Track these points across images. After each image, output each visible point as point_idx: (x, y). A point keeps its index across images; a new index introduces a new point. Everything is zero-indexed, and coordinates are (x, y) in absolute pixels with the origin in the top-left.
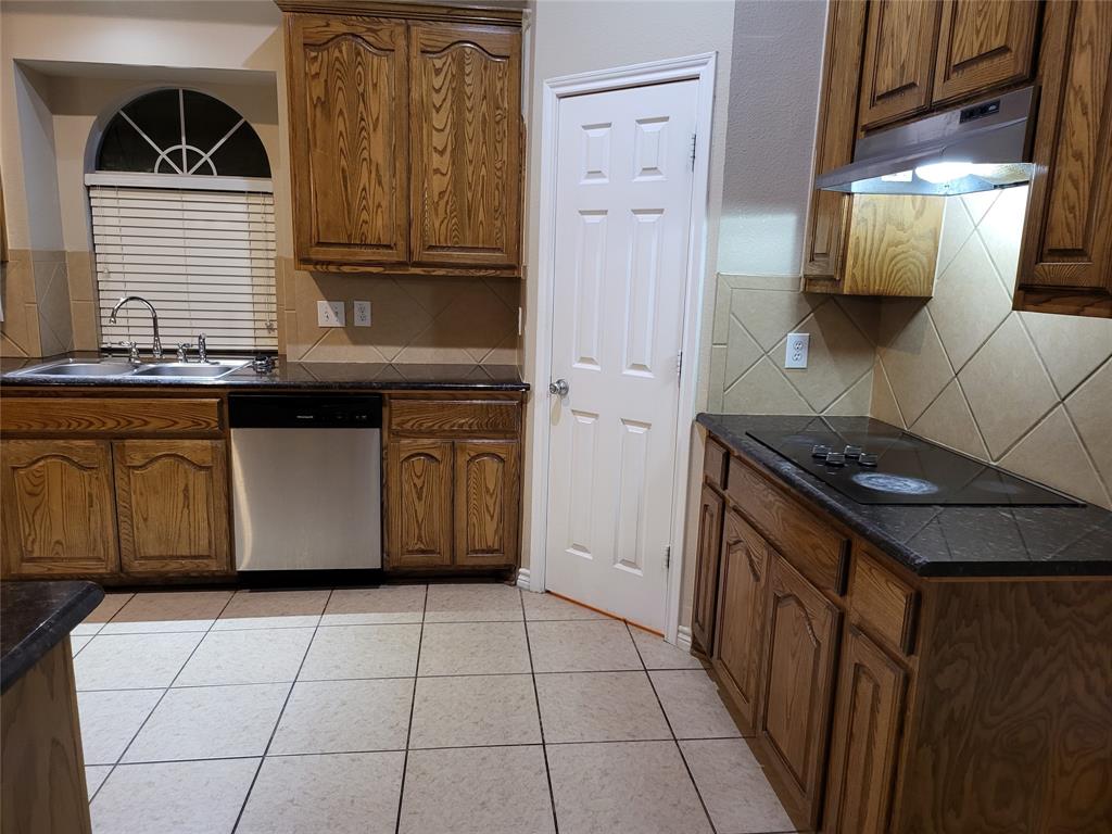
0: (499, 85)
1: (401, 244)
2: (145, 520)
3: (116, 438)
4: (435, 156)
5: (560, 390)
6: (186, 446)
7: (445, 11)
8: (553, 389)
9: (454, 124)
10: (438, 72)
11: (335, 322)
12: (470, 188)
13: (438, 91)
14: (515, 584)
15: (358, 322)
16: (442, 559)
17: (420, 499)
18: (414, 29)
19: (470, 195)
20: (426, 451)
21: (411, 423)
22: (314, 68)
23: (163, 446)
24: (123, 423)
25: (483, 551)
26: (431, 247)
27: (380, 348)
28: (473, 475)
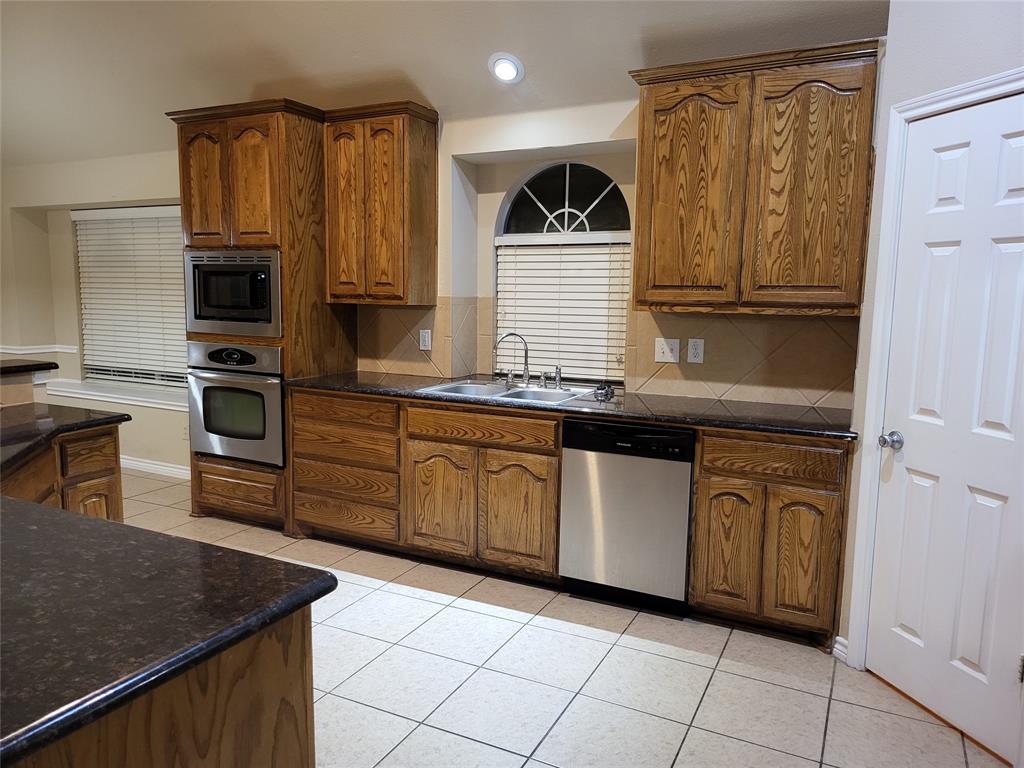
0: (847, 118)
1: (732, 286)
2: (496, 517)
3: (482, 447)
4: (772, 198)
5: (892, 443)
6: (529, 459)
7: (791, 56)
8: (883, 442)
9: (794, 164)
10: (780, 115)
11: (670, 358)
12: (808, 225)
13: (779, 134)
14: (831, 653)
15: (691, 359)
16: (748, 606)
17: (727, 538)
18: (759, 80)
19: (807, 233)
20: (736, 491)
21: (723, 461)
22: (662, 131)
23: (513, 457)
24: (487, 435)
25: (794, 608)
26: (761, 287)
27: (710, 384)
28: (786, 523)
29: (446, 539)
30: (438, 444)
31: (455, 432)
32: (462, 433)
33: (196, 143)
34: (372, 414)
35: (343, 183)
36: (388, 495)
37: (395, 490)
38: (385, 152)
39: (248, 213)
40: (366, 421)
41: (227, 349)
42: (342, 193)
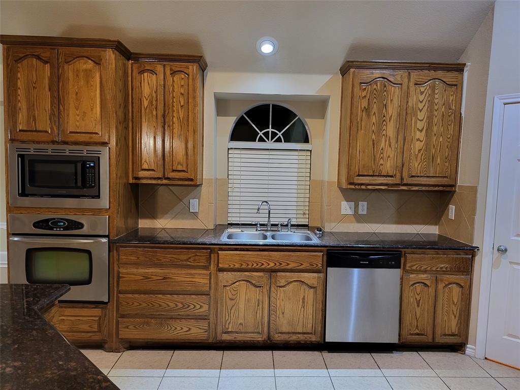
0: (451, 99)
1: (398, 175)
2: (283, 313)
3: (272, 272)
4: (418, 133)
6: (306, 277)
7: (428, 65)
9: (428, 117)
10: (422, 93)
11: (350, 212)
12: (434, 147)
13: (421, 102)
14: (464, 354)
15: (360, 212)
16: (428, 339)
17: (418, 306)
18: (412, 74)
19: (434, 151)
20: (423, 281)
21: (417, 266)
22: (364, 94)
23: (296, 276)
24: (278, 264)
25: (449, 335)
26: (413, 176)
27: (370, 225)
28: (446, 294)
29: (246, 333)
30: (242, 273)
31: (255, 265)
32: (260, 264)
33: (25, 62)
34: (190, 258)
35: (146, 103)
36: (201, 310)
37: (207, 306)
38: (182, 86)
39: (78, 118)
40: (185, 263)
41: (54, 219)
42: (146, 109)
